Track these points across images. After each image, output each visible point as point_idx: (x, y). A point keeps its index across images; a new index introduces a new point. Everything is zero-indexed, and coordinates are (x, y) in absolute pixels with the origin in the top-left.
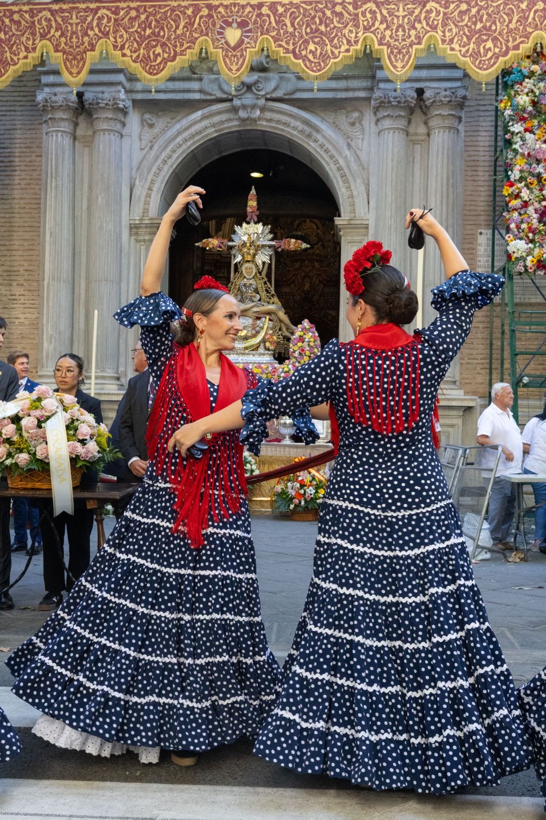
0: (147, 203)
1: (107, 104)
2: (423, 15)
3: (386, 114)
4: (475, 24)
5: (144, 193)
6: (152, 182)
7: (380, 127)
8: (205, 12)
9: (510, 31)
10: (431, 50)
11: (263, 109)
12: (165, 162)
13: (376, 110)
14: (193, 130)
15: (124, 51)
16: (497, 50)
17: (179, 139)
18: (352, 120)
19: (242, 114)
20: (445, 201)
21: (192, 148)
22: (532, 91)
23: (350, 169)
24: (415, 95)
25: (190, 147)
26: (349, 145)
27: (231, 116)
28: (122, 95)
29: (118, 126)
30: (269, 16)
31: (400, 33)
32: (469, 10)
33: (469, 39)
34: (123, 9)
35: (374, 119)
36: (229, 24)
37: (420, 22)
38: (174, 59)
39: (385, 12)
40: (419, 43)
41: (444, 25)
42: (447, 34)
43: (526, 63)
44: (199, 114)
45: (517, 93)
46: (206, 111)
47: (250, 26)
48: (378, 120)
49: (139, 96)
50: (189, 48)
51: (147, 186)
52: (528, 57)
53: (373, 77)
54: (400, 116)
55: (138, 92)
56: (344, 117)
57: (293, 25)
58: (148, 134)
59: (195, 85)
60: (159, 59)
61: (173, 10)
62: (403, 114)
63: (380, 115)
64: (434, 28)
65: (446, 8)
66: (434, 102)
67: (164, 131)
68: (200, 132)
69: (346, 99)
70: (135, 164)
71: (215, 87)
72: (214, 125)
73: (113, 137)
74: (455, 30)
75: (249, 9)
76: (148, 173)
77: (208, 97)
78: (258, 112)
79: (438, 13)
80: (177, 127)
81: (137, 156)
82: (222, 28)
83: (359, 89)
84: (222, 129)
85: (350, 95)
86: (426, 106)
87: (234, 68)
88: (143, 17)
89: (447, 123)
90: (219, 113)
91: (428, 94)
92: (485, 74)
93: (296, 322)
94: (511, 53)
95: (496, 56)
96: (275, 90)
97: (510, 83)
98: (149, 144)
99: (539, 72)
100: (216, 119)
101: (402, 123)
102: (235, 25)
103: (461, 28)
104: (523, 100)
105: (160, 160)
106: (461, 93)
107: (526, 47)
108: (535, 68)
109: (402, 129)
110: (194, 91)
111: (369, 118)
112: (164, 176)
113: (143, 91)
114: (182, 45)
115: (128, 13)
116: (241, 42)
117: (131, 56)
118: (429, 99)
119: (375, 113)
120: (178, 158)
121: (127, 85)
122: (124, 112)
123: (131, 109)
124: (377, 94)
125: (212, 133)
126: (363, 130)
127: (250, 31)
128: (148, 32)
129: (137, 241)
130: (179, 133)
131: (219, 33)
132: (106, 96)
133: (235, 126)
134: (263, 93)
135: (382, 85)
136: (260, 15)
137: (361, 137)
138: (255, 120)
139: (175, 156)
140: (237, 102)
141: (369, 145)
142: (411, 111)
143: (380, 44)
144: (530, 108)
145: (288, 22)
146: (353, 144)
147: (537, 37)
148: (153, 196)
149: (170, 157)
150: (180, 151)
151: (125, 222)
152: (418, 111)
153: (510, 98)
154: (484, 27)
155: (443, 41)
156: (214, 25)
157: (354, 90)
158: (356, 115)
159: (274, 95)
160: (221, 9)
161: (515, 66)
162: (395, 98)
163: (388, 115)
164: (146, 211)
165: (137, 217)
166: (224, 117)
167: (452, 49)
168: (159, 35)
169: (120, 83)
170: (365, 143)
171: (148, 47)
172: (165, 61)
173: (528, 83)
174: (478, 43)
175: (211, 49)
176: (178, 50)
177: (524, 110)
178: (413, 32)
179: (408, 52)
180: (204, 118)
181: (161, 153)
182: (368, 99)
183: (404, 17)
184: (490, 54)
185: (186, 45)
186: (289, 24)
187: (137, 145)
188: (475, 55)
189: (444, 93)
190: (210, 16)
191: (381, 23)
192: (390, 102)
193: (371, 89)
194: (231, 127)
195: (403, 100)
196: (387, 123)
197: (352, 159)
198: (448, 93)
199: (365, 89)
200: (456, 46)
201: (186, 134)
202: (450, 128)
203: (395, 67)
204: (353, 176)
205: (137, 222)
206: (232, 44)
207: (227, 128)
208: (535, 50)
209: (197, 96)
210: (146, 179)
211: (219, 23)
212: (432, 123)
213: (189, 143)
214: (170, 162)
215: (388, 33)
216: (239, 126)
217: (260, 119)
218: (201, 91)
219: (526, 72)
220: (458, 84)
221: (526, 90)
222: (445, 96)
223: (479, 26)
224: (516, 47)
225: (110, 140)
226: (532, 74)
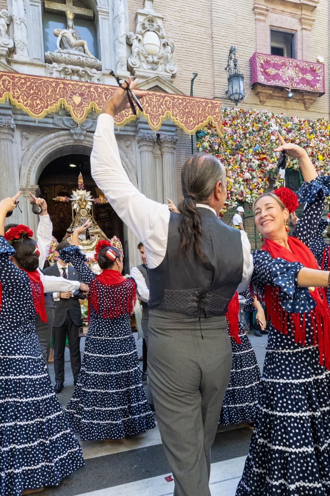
0: (28, 177)
1: (4, 125)
2: (164, 102)
3: (144, 144)
4: (185, 109)
5: (27, 173)
6: (31, 167)
7: (141, 149)
8: (62, 86)
9: (199, 114)
10: (168, 118)
11: (85, 136)
12: (36, 157)
13: (139, 142)
14: (50, 142)
15: (19, 100)
16: (195, 122)
17: (43, 147)
18: (127, 145)
19: (75, 137)
20: (171, 185)
21: (50, 152)
22: (209, 141)
23: (128, 167)
24: (156, 137)
25: (49, 151)
26: (127, 157)
27: (69, 137)
28: (13, 122)
29: (11, 138)
30: (94, 93)
31: (155, 109)
32: (182, 103)
33: (183, 116)
34: (17, 78)
35: (137, 146)
36: (75, 94)
37: (163, 105)
38: (47, 108)
39: (148, 99)
40: (163, 115)
41: (173, 108)
42: (174, 112)
43: (206, 129)
44: (53, 135)
45: (203, 141)
46: (57, 134)
47: (85, 96)
48: (140, 146)
49: (20, 123)
50: (55, 103)
51: (28, 169)
52: (206, 126)
53: (136, 126)
54: (150, 145)
55: (19, 120)
56: (123, 143)
57: (106, 98)
58: (25, 143)
59: (50, 121)
60: (39, 107)
61: (45, 82)
62: (152, 145)
63: (141, 144)
64: (169, 109)
65: (173, 100)
66: (165, 140)
67: (35, 141)
68: (54, 144)
69: (124, 135)
70: (20, 157)
71: (61, 122)
72: (61, 141)
73: (8, 143)
74: (177, 111)
75: (84, 88)
76: (28, 162)
77: (57, 127)
78: (83, 137)
79: (170, 102)
80: (42, 140)
81: (21, 154)
82: (71, 95)
83: (130, 131)
84: (65, 144)
85: (126, 133)
86: (161, 142)
87: (79, 116)
88: (28, 84)
89: (171, 150)
90: (63, 135)
91: (162, 137)
92: (190, 132)
93: (110, 237)
94: (200, 124)
95: (194, 124)
96: (91, 127)
97: (200, 136)
98: (27, 148)
99: (211, 133)
100: (62, 138)
101: (150, 149)
102: (77, 94)
103: (180, 110)
104: (206, 144)
105: (34, 157)
106: (175, 138)
107: (206, 122)
108: (209, 131)
109: (152, 151)
110: (50, 123)
111: (135, 145)
112: (37, 165)
113: (22, 120)
114: (51, 101)
115: (20, 80)
116: (81, 104)
117: (23, 103)
118: (162, 139)
119: (138, 143)
120: (43, 156)
121: (13, 116)
122: (13, 130)
123: (16, 129)
124: (140, 134)
125: (60, 145)
126: (132, 150)
127: (85, 98)
128: (32, 92)
129: (24, 197)
130: (43, 144)
131: (70, 98)
132: (3, 121)
133: (71, 143)
134: (85, 128)
135: (141, 130)
136: (90, 91)
137: (132, 153)
138: (81, 141)
139: (42, 155)
140: (72, 131)
141: (136, 158)
142: (154, 143)
143: (146, 113)
144: (209, 148)
145: (103, 96)
146: (128, 156)
147: (209, 118)
148: (31, 174)
149: (39, 155)
150: (44, 153)
151: (18, 186)
152: (156, 144)
153: (201, 143)
154: (189, 111)
155: (173, 115)
156: (67, 93)
157: (128, 131)
158: (129, 143)
159: (91, 130)
160: (70, 86)
161: (202, 129)
162: (148, 137)
163: (146, 145)
164: (28, 182)
165: (24, 185)
166: (66, 138)
167: (177, 119)
168: (38, 94)
169: (10, 115)
170: (134, 156)
171: (32, 99)
172: (42, 108)
173: (208, 137)
174: (187, 118)
175: (66, 105)
176: (49, 103)
177: (206, 149)
178: (160, 109)
179: (158, 118)
180: (56, 137)
181: (34, 153)
182: (134, 136)
183: (156, 102)
184: (192, 123)
185: (53, 101)
186: (104, 98)
187: (20, 148)
188: (186, 123)
189: (169, 137)
190: (64, 88)
191: (146, 103)
192: (146, 139)
193: (136, 132)
194: (69, 143)
195: (151, 138)
196: (145, 148)
197: (129, 163)
198: (170, 137)
199: (132, 131)
200: (178, 118)
201: (46, 145)
202: (172, 153)
203: (153, 124)
204: (130, 171)
205: (24, 187)
206: (77, 104)
207: (67, 143)
208: (209, 123)
209: (51, 126)
210: (27, 165)
211: (69, 92)
212: (163, 150)
213: (49, 149)
214: (39, 158)
215: (149, 108)
216: (74, 143)
217: (84, 140)
218: (53, 124)
219: (206, 132)
220: (174, 134)
221: (207, 140)
222: (169, 139)
223: (187, 110)
224: (202, 122)
225: (7, 144)
226: (208, 133)
